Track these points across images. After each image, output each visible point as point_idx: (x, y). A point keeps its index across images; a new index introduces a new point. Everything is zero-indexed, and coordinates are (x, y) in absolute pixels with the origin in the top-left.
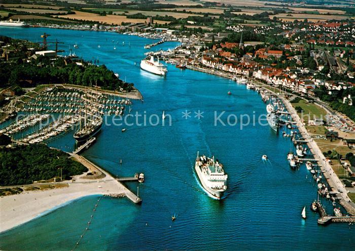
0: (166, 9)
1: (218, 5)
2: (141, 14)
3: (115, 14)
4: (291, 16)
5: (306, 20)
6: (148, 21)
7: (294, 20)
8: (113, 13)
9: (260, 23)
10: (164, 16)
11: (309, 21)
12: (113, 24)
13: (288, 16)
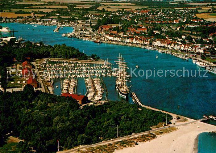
0: (27, 7)
1: (56, 3)
2: (21, 11)
3: (5, 12)
4: (109, 7)
5: (123, 9)
6: (32, 15)
7: (117, 10)
8: (3, 11)
9: (97, 12)
10: (37, 11)
11: (125, 10)
12: (12, 18)
13: (108, 7)
